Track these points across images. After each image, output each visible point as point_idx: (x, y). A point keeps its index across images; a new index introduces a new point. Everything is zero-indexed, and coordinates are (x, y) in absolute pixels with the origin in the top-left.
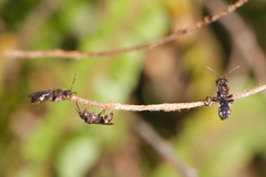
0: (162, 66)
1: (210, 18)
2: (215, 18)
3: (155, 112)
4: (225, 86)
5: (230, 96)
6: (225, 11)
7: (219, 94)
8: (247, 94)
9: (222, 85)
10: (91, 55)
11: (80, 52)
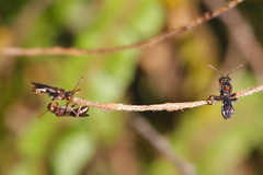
0: (158, 61)
1: (211, 14)
2: (215, 14)
3: (157, 112)
4: (228, 84)
5: (234, 95)
6: (225, 6)
7: (222, 92)
8: (251, 92)
9: (225, 83)
10: (90, 52)
11: (79, 49)
